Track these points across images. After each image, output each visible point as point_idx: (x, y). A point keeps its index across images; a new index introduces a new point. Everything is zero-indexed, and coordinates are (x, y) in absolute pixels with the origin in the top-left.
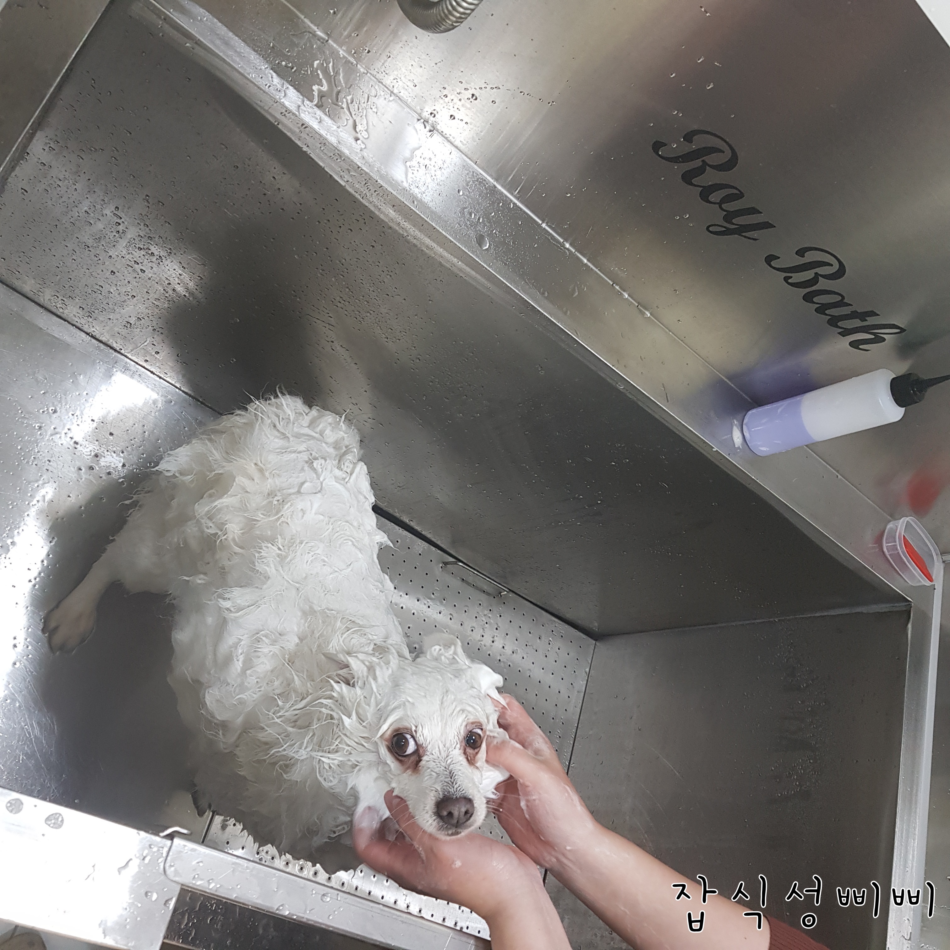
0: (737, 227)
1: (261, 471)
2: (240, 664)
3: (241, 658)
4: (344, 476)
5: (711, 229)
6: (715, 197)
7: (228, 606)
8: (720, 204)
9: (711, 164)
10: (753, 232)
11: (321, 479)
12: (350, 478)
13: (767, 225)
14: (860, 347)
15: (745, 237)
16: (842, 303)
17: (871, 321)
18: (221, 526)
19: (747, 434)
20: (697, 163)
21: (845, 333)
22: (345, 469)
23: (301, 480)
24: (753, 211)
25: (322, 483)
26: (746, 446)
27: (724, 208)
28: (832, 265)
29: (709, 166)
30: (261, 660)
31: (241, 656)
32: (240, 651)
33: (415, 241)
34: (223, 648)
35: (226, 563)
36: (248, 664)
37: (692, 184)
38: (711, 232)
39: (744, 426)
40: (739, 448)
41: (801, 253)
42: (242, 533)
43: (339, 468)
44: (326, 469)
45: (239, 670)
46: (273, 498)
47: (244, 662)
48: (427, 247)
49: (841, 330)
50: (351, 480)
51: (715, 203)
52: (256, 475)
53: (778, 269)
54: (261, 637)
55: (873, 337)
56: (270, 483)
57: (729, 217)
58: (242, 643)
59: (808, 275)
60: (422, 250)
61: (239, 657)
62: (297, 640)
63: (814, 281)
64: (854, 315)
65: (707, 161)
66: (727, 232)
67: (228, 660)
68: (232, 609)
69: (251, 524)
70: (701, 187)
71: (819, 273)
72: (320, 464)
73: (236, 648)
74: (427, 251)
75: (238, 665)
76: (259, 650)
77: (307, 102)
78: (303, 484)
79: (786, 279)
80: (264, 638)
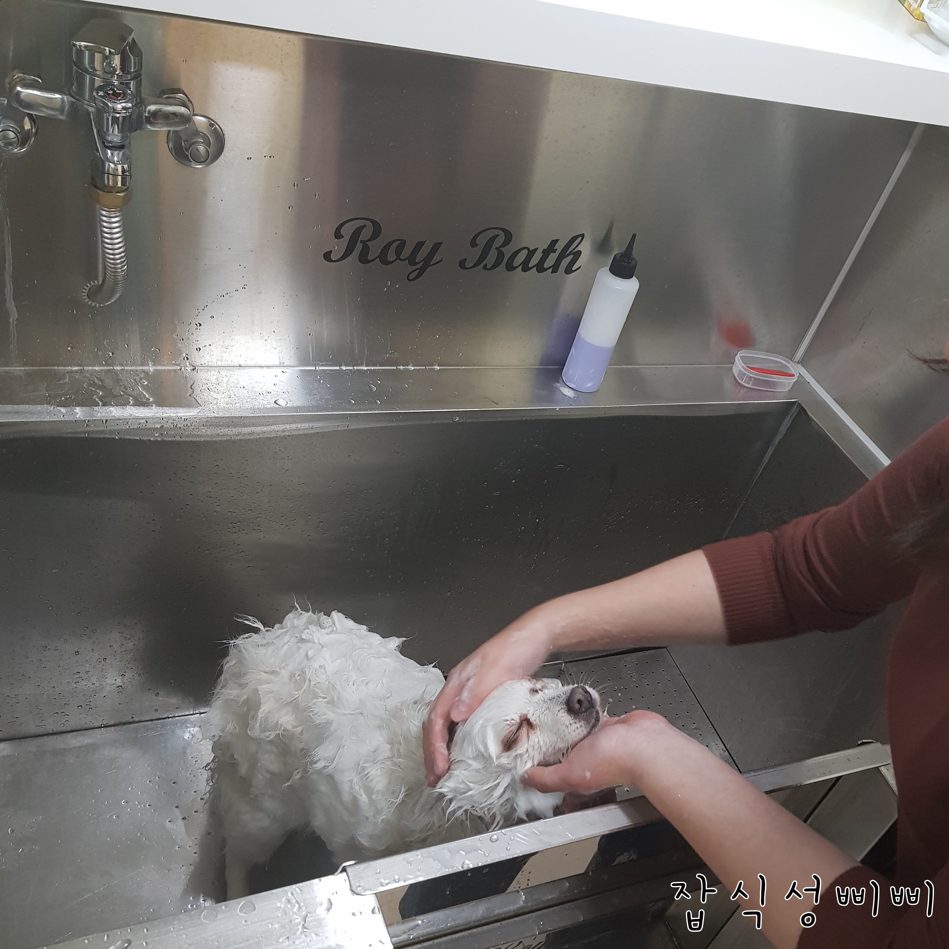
0: (422, 263)
1: (273, 672)
2: (364, 796)
3: (362, 792)
4: (331, 629)
5: (410, 278)
6: (391, 256)
7: (323, 765)
8: (398, 258)
9: (367, 239)
10: (435, 258)
11: (316, 641)
12: (336, 627)
13: (437, 246)
14: (573, 269)
15: (434, 264)
16: (532, 253)
17: (559, 247)
18: (277, 726)
19: (572, 386)
20: (359, 246)
21: (555, 268)
22: (327, 625)
23: (305, 653)
24: (420, 245)
25: (320, 643)
26: (578, 392)
27: (402, 258)
28: (498, 235)
29: (367, 241)
30: (375, 780)
31: (361, 790)
32: (358, 788)
33: (238, 438)
34: (346, 798)
35: (302, 746)
36: (369, 790)
37: (369, 262)
38: (412, 280)
39: (568, 384)
40: (574, 397)
41: (474, 244)
42: (296, 716)
43: (324, 628)
44: (313, 633)
45: (367, 800)
46: (295, 676)
47: (366, 793)
48: (249, 434)
49: (551, 269)
50: (338, 626)
51: (395, 261)
52: (272, 677)
53: (474, 266)
54: (363, 765)
55: (572, 256)
56: (285, 674)
57: (411, 260)
58: (355, 781)
59: (493, 254)
60: (249, 440)
61: (360, 792)
62: (389, 746)
63: (501, 255)
64: (546, 253)
65: (363, 240)
66: (422, 271)
67: (355, 801)
68: (327, 764)
69: (293, 704)
70: (377, 258)
71: (498, 246)
72: (306, 634)
73: (353, 788)
74: (252, 437)
75: (363, 798)
76: (369, 775)
77: (96, 408)
78: (307, 654)
79: (485, 267)
80: (365, 765)
